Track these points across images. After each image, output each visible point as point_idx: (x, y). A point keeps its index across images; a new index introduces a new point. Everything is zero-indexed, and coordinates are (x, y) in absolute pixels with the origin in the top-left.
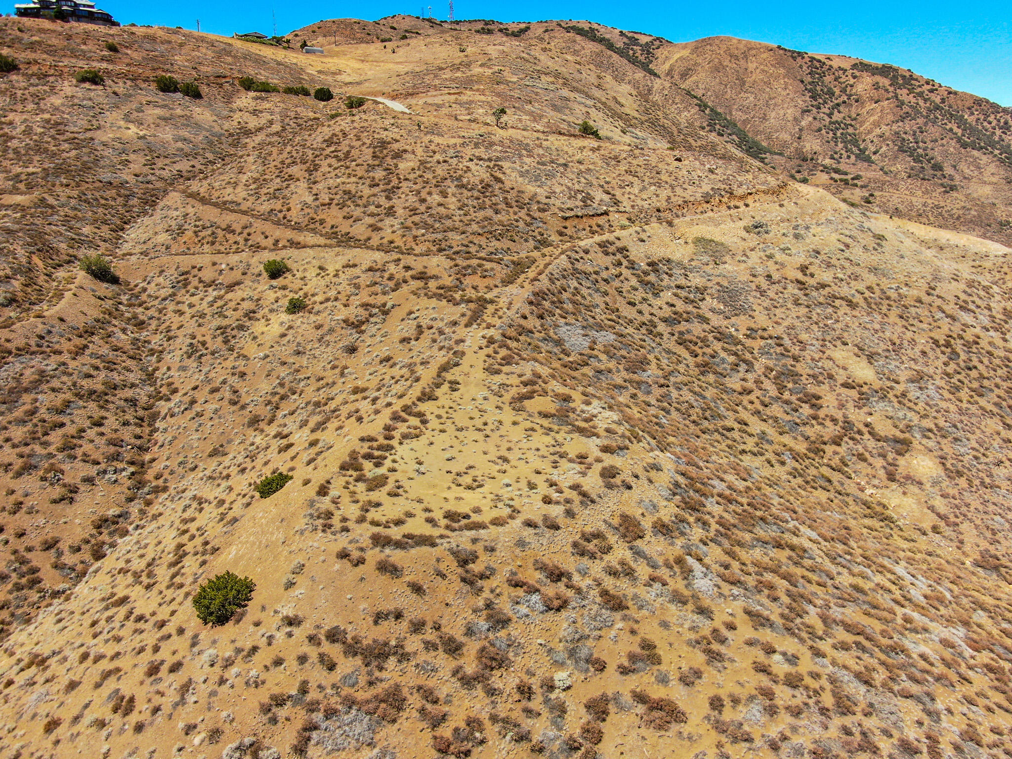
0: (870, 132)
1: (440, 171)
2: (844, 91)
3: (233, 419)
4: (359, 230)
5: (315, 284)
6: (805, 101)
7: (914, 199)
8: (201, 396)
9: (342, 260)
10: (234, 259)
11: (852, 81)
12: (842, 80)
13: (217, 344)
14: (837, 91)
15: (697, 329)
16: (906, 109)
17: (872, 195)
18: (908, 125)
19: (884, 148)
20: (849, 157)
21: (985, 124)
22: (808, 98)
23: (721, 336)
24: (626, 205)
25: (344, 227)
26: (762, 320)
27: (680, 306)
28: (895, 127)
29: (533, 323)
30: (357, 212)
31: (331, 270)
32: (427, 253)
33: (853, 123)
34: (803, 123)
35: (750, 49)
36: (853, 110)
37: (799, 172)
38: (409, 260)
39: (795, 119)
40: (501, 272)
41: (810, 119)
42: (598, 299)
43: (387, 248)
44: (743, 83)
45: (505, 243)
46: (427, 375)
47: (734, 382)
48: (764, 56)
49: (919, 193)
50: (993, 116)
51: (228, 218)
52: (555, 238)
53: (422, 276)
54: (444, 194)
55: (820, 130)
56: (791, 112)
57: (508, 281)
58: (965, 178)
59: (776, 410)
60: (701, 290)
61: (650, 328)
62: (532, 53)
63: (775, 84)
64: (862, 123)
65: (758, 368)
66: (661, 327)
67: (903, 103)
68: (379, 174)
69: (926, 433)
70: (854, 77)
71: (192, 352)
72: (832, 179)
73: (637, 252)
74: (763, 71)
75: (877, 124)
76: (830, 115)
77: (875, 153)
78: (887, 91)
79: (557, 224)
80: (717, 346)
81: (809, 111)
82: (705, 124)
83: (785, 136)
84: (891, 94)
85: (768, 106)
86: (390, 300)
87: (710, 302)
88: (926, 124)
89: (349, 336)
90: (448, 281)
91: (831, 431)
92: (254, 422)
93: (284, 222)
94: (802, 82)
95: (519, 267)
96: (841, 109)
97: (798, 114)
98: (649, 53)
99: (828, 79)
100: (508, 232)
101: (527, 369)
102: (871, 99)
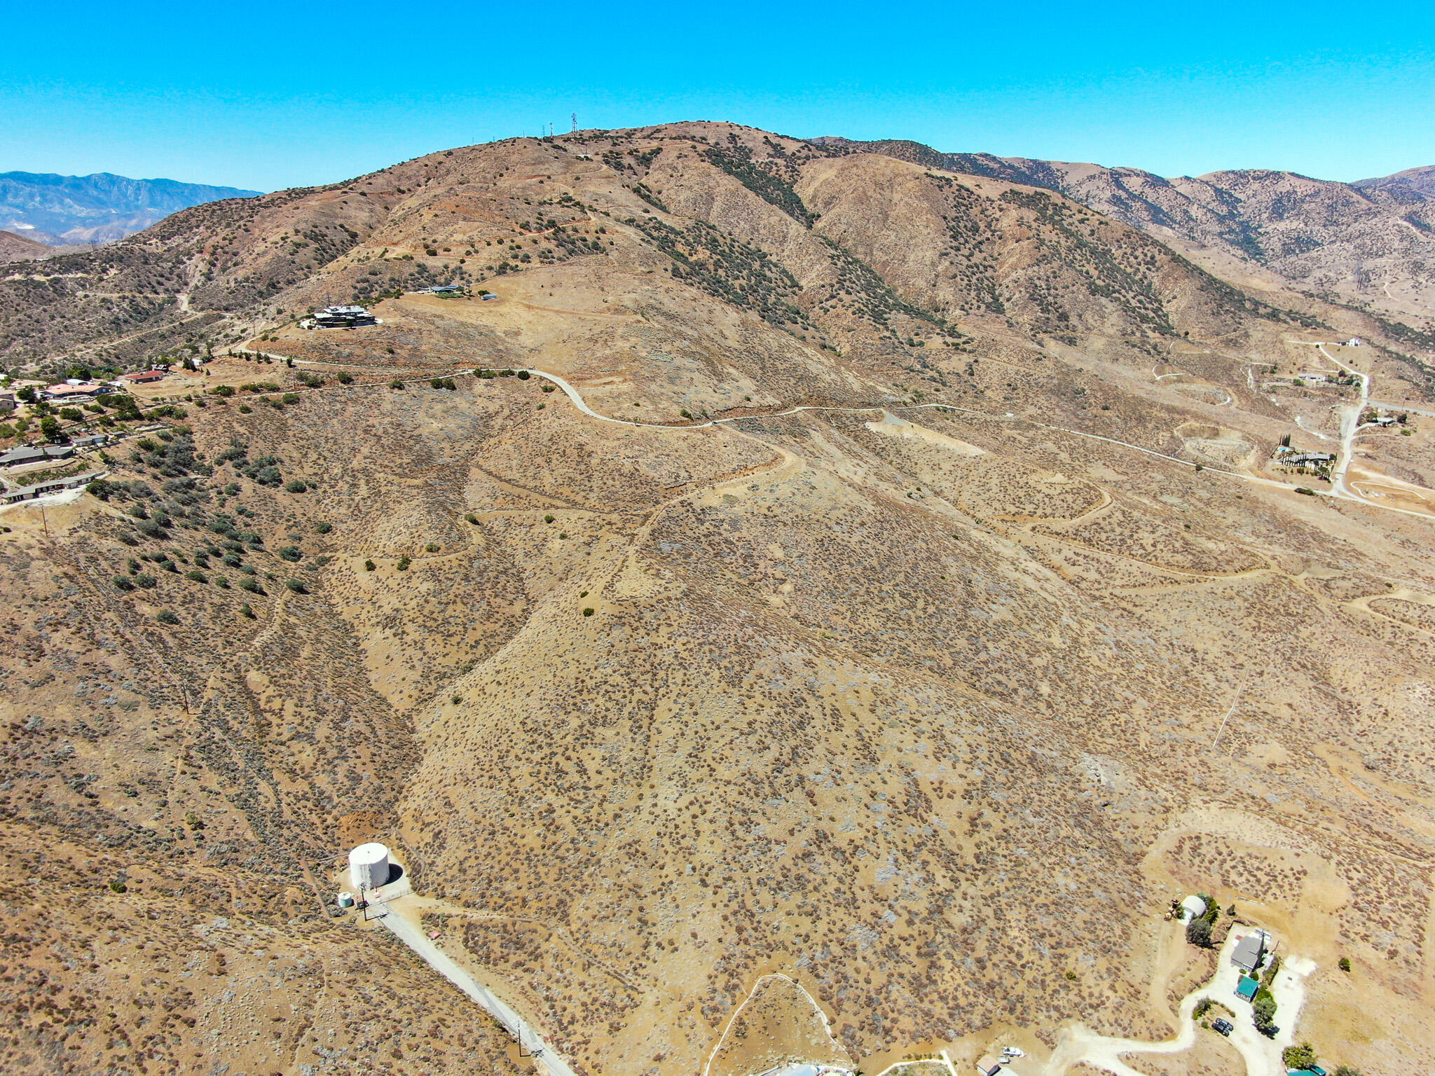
0: (1007, 276)
1: (611, 464)
2: (989, 226)
3: (553, 580)
4: (579, 499)
5: (567, 527)
6: (944, 243)
7: (1009, 367)
8: (537, 571)
9: (577, 516)
10: (528, 513)
11: (998, 214)
12: (987, 213)
13: (536, 551)
14: (982, 225)
15: (717, 539)
16: (1044, 251)
17: (976, 361)
18: (1043, 270)
19: (1017, 295)
20: (979, 307)
21: (1132, 259)
22: (948, 239)
23: (726, 541)
24: (695, 477)
25: (572, 497)
26: (745, 533)
27: (712, 528)
28: (1030, 272)
29: (651, 543)
30: (577, 489)
31: (573, 520)
32: (610, 512)
33: (994, 263)
34: (940, 268)
35: (896, 175)
36: (996, 247)
37: (917, 334)
38: (603, 516)
39: (933, 264)
40: (640, 520)
41: (947, 263)
42: (677, 529)
43: (592, 509)
44: (887, 217)
45: (641, 505)
46: (619, 563)
47: (727, 560)
48: (910, 185)
49: (1015, 360)
50: (1140, 250)
51: (517, 491)
52: (662, 499)
53: (609, 523)
54: (613, 479)
55: (955, 276)
56: (930, 255)
57: (642, 524)
58: (1087, 329)
59: (741, 570)
60: (723, 521)
61: (698, 540)
62: (657, 297)
63: (918, 222)
64: (1002, 264)
65: (738, 554)
66: (703, 539)
67: (1042, 242)
68: (583, 467)
69: (794, 576)
70: (1001, 210)
71: (526, 555)
72: (945, 343)
73: (697, 505)
74: (907, 203)
75: (1014, 268)
76: (968, 258)
77: (1008, 300)
78: (1029, 227)
79: (662, 492)
80: (724, 545)
81: (946, 254)
82: (834, 282)
83: (921, 283)
84: (1034, 232)
85: (908, 246)
86: (599, 533)
87: (726, 526)
88: (1061, 268)
89: (587, 549)
90: (620, 525)
91: (760, 576)
92: (561, 579)
93: (543, 493)
94: (945, 218)
95: (647, 517)
96: (983, 247)
97: (936, 258)
98: (794, 170)
99: (975, 211)
100: (642, 499)
101: (648, 561)
102: (1013, 236)
